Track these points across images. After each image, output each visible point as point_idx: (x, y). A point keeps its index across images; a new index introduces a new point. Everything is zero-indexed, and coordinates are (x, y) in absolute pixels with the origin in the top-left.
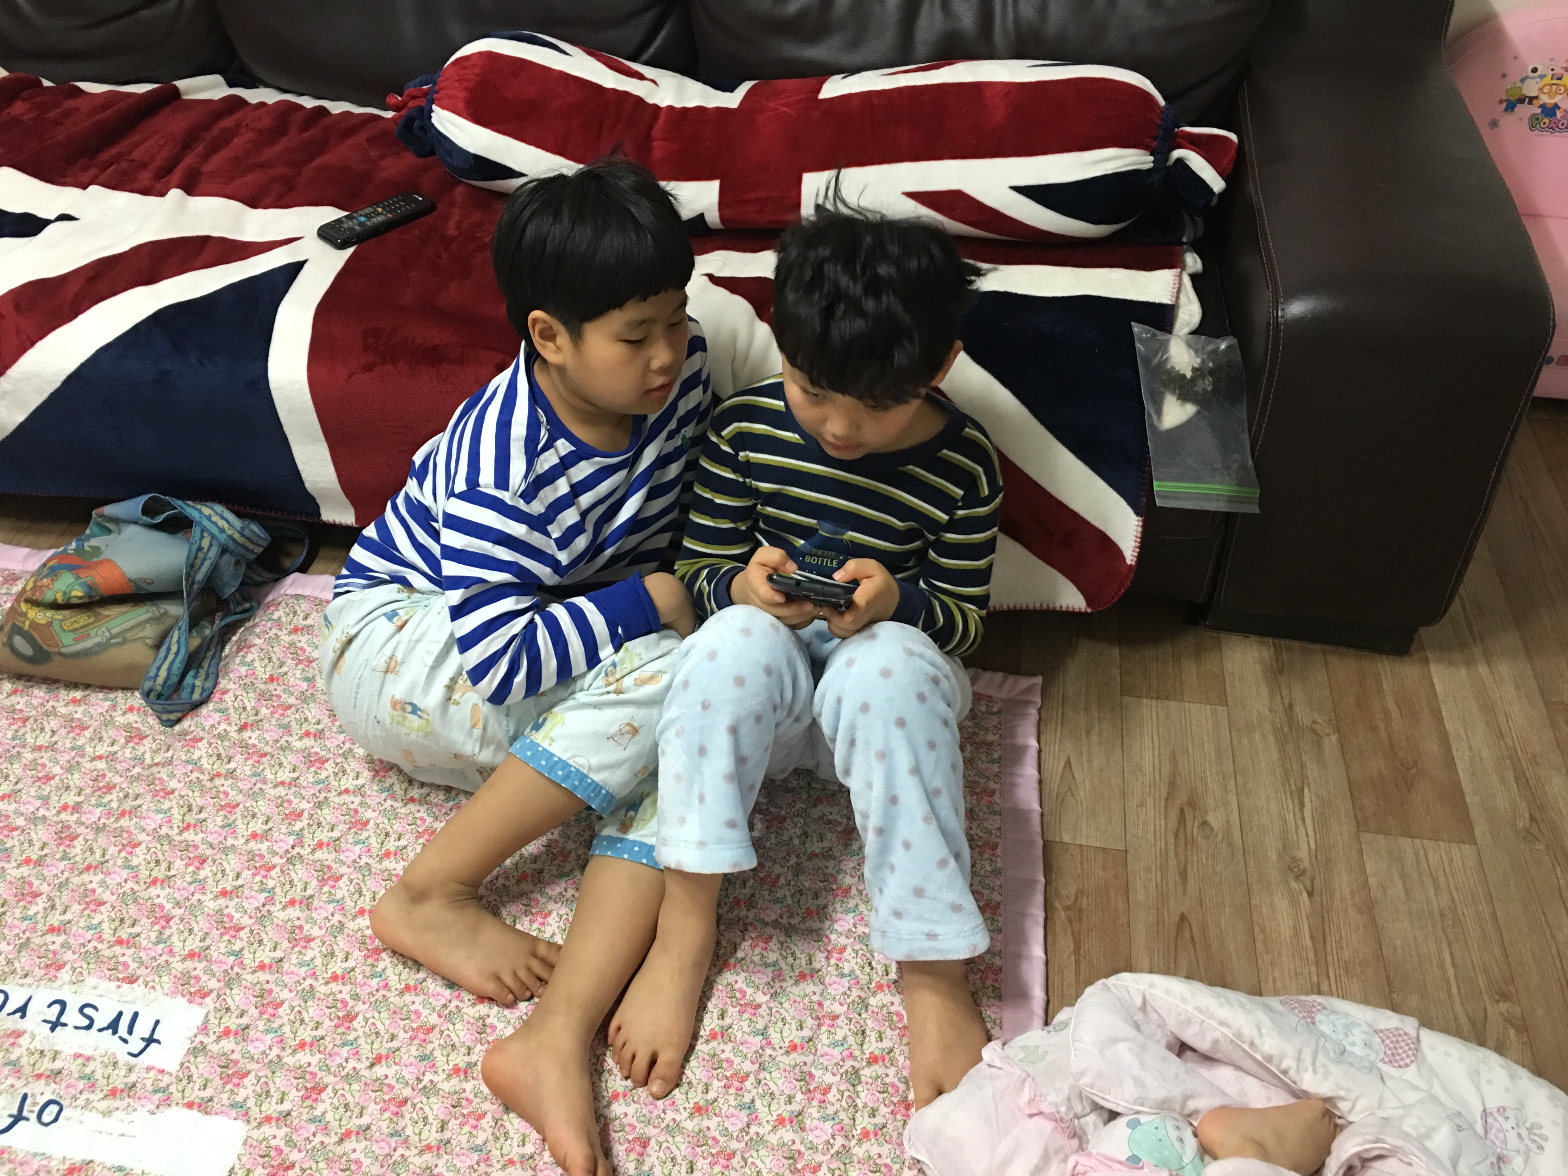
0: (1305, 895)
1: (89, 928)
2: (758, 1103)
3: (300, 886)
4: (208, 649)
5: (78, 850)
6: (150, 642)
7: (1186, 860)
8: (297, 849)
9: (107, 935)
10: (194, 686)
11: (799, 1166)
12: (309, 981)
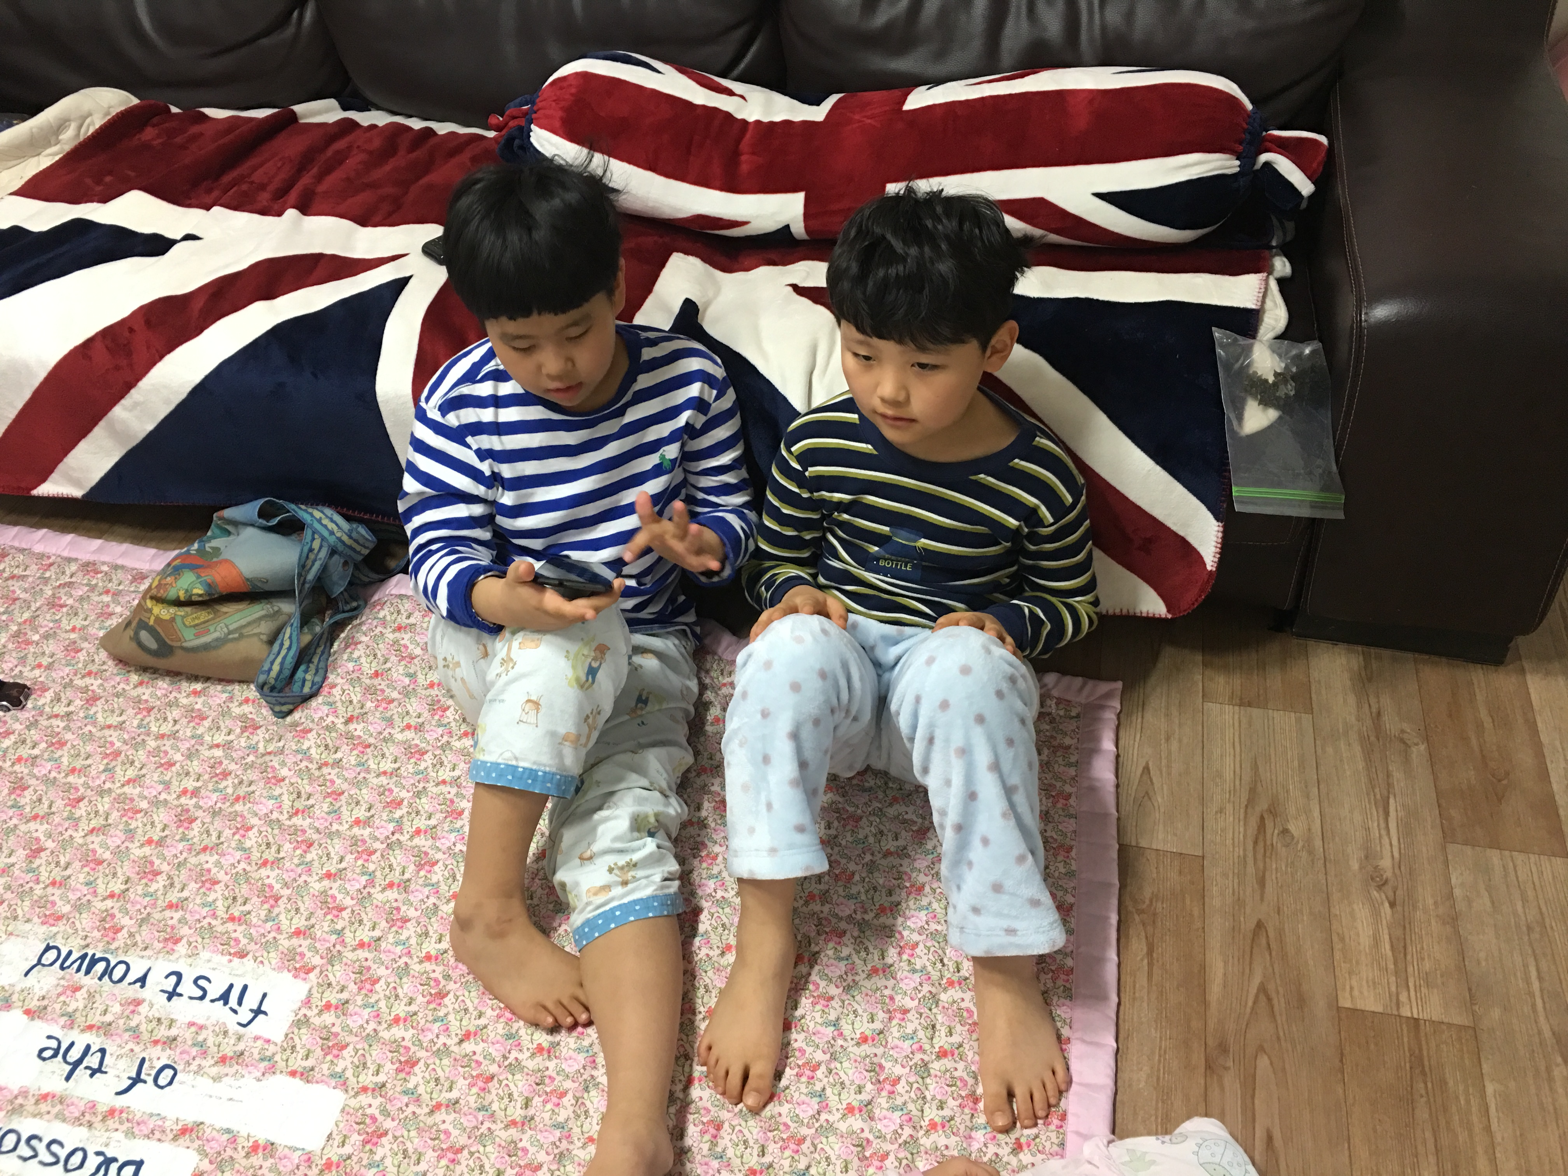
0: (1387, 905)
1: (204, 905)
2: (829, 1091)
3: (398, 870)
4: (318, 645)
5: (195, 832)
6: (264, 638)
7: (1265, 867)
8: (397, 836)
9: (221, 912)
10: (304, 680)
11: (867, 1154)
12: (405, 959)
